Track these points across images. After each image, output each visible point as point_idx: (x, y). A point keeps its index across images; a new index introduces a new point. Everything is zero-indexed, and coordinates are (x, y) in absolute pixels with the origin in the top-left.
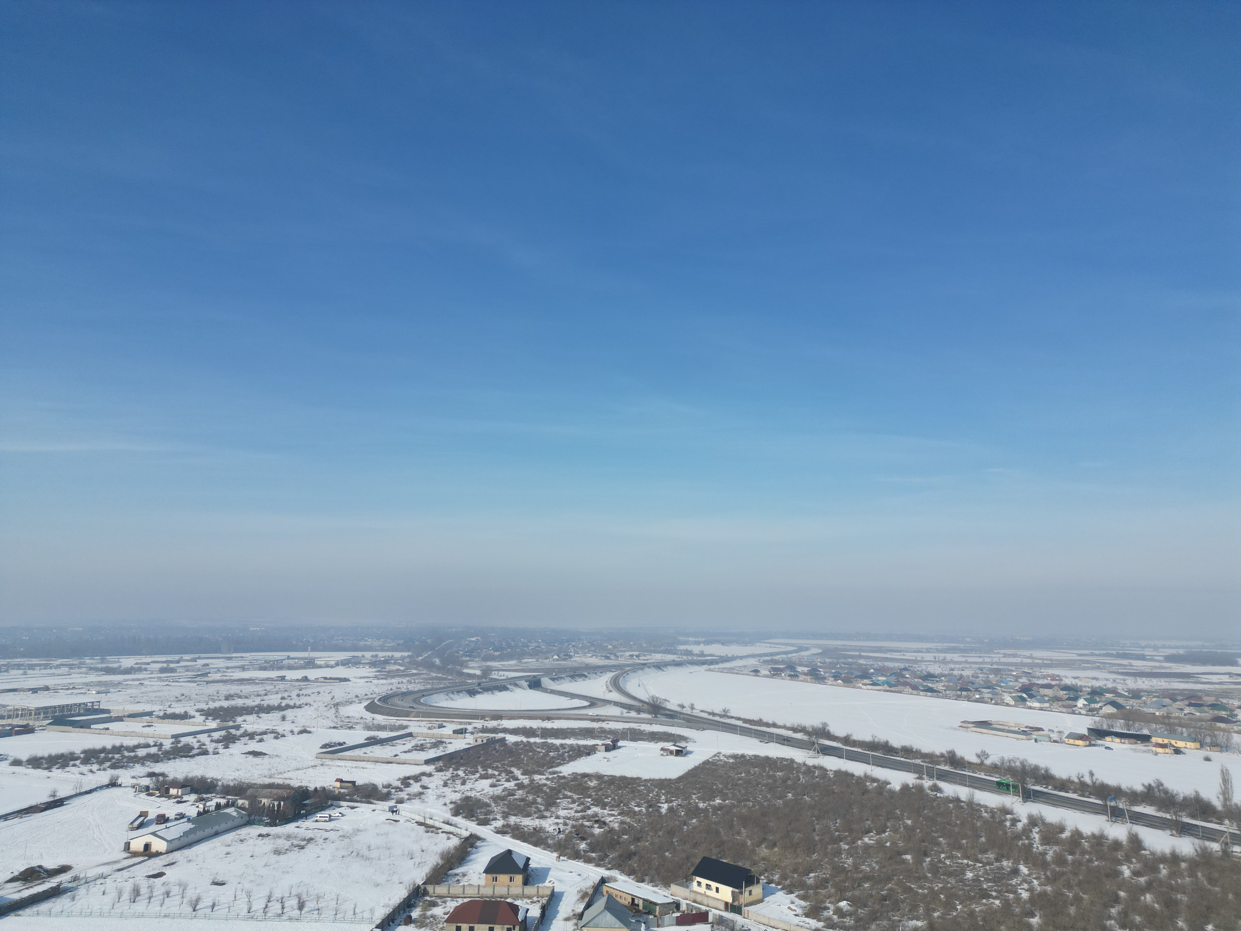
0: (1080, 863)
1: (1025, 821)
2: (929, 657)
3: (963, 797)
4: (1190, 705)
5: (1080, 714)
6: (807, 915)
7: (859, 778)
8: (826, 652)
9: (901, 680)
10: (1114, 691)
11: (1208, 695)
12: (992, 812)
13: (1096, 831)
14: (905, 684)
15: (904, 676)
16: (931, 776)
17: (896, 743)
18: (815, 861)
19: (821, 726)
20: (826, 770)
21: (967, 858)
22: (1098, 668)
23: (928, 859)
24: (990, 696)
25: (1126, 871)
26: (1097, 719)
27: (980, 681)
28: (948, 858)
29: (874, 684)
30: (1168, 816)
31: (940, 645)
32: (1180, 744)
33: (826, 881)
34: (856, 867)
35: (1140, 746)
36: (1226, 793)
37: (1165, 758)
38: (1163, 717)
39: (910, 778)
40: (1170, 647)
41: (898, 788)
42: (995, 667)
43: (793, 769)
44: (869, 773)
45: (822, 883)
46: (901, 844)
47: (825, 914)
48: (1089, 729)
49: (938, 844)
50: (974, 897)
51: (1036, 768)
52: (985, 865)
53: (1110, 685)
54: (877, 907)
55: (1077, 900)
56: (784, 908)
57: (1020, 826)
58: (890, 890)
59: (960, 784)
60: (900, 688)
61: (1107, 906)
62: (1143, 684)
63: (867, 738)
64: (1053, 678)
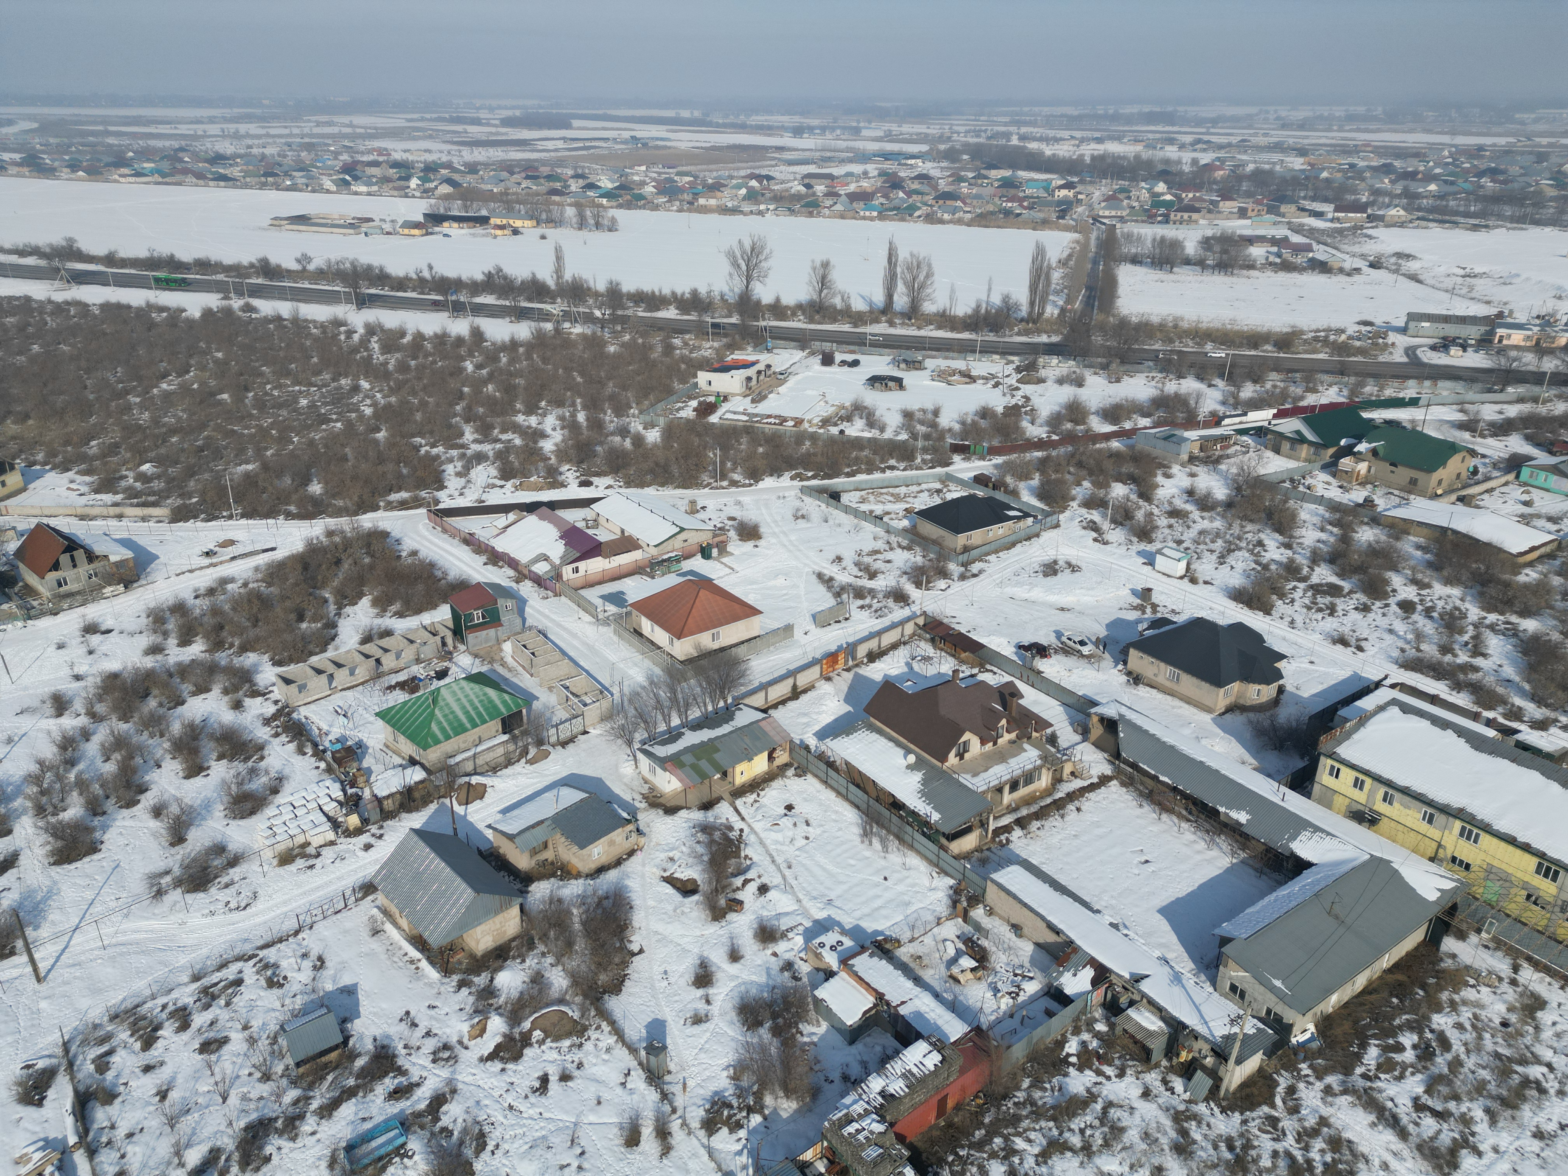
0: (424, 367)
1: (361, 331)
2: (214, 129)
3: (286, 314)
4: (527, 177)
5: (413, 196)
6: (97, 491)
7: (139, 310)
8: (46, 127)
9: (179, 166)
10: (449, 166)
11: (544, 165)
12: (322, 326)
13: (438, 330)
14: (186, 172)
15: (181, 160)
16: (240, 294)
17: (185, 255)
18: (95, 425)
19: (64, 243)
20: (86, 305)
21: (299, 383)
22: (430, 137)
23: (251, 394)
24: (304, 180)
25: (469, 366)
26: (433, 201)
27: (289, 161)
28: (275, 388)
29: (138, 174)
30: (507, 303)
31: (227, 112)
32: (518, 223)
33: (117, 445)
34: (156, 421)
35: (479, 230)
36: (559, 271)
37: (505, 240)
38: (501, 194)
39: (213, 300)
40: (506, 108)
41: (197, 315)
42: (307, 140)
43: (32, 310)
44: (153, 300)
45: (112, 449)
46: (212, 383)
47: (123, 483)
48: (425, 215)
49: (261, 374)
50: (312, 425)
51: (370, 268)
52: (320, 388)
53: (445, 158)
54: (192, 461)
55: (423, 404)
56: (62, 491)
57: (356, 337)
58: (208, 438)
59: (280, 299)
60: (178, 178)
61: (452, 405)
62: (480, 155)
63: (142, 253)
64: (380, 151)
